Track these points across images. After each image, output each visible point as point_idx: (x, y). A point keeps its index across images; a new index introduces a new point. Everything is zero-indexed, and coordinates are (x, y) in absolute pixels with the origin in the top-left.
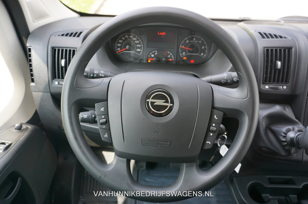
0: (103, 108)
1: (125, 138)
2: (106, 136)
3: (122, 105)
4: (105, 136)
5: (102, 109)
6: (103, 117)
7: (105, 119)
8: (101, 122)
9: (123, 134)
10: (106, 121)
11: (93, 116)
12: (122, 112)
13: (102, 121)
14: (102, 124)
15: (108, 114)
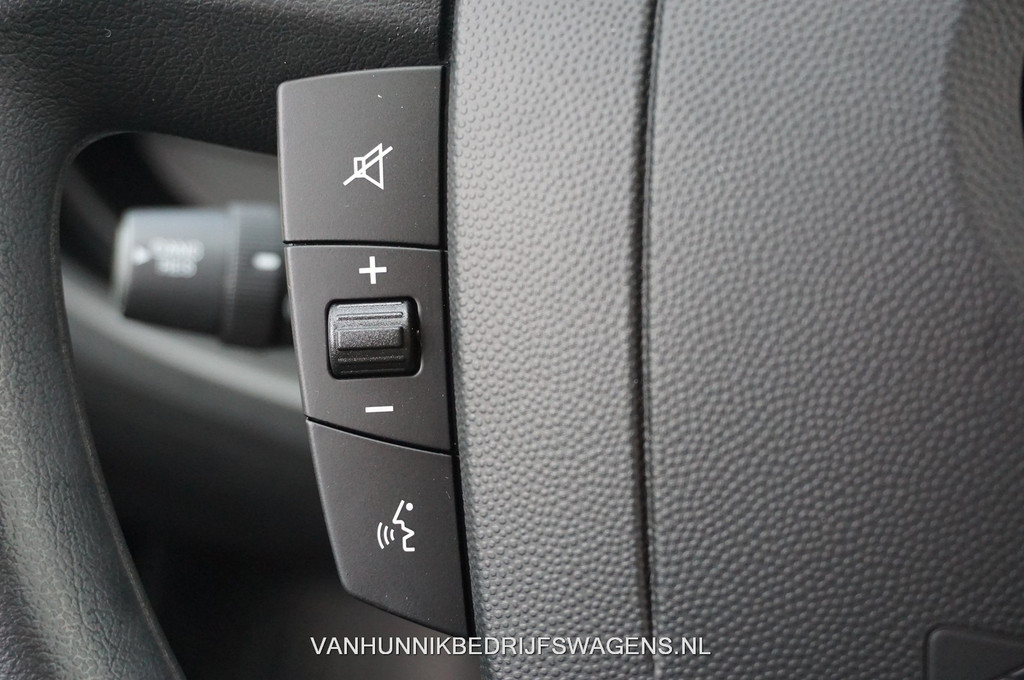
0: (381, 152)
1: (660, 594)
2: (397, 531)
3: (660, 101)
4: (383, 537)
5: (369, 165)
6: (373, 270)
7: (402, 308)
8: (337, 336)
9: (644, 541)
10: (412, 339)
11: (267, 262)
12: (656, 213)
13: (358, 328)
14: (349, 364)
15: (442, 243)
